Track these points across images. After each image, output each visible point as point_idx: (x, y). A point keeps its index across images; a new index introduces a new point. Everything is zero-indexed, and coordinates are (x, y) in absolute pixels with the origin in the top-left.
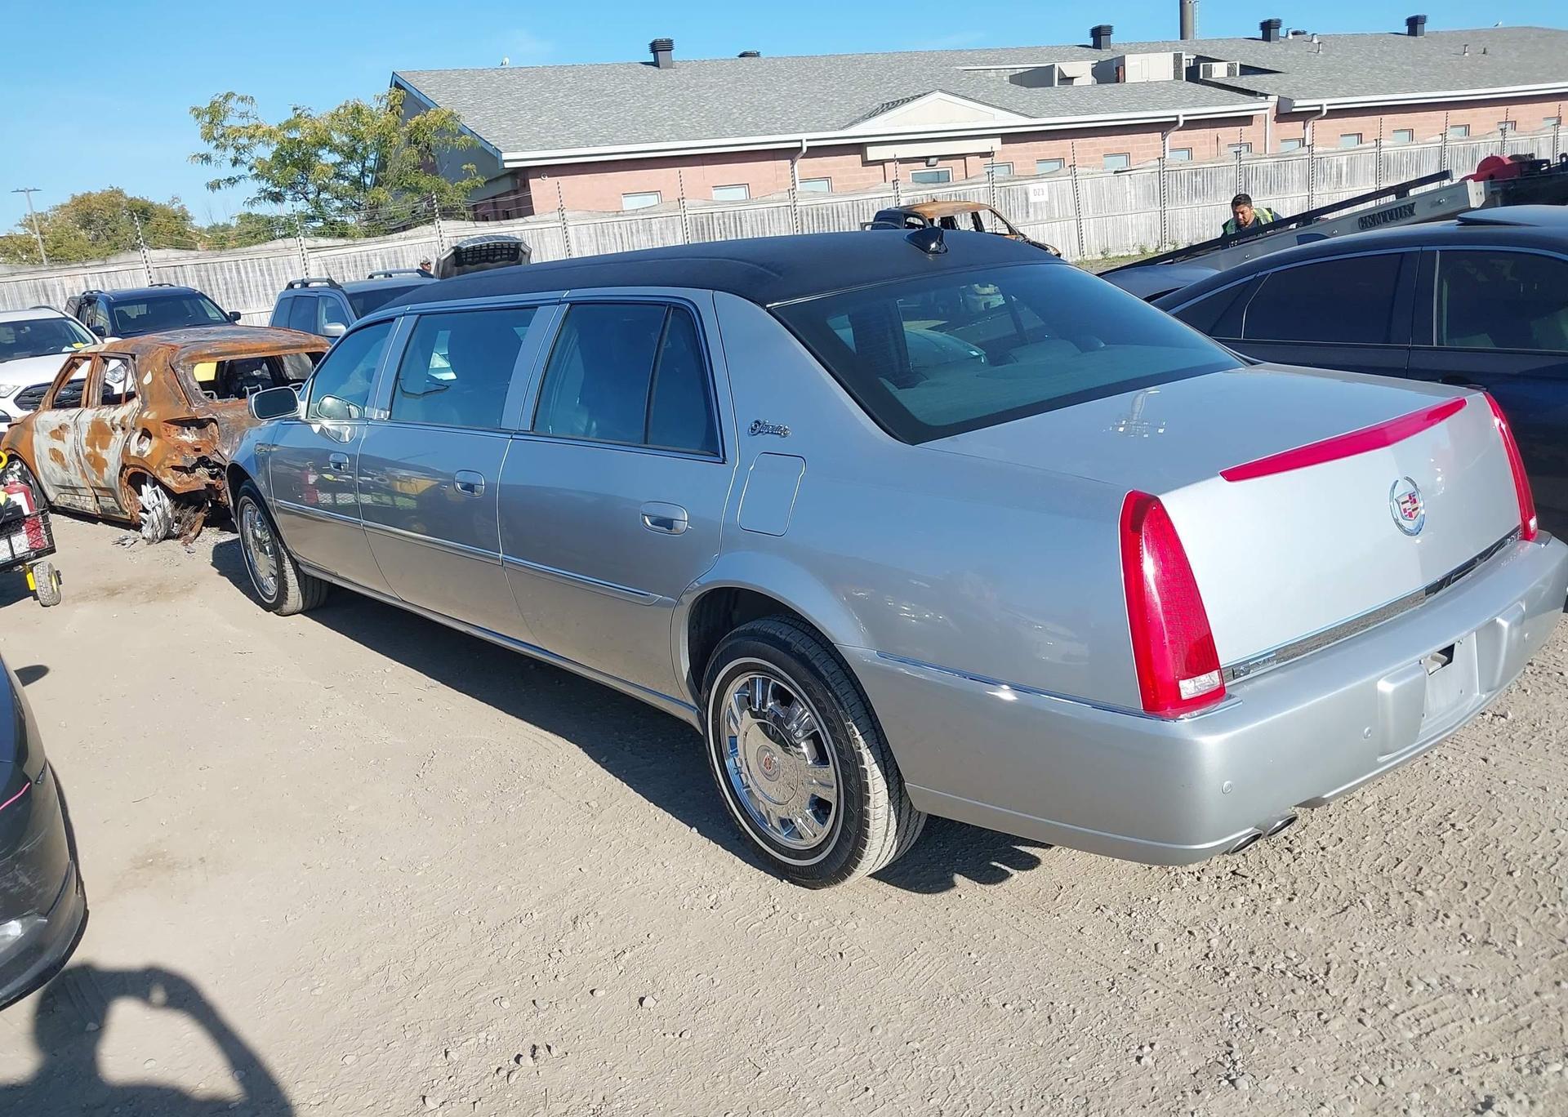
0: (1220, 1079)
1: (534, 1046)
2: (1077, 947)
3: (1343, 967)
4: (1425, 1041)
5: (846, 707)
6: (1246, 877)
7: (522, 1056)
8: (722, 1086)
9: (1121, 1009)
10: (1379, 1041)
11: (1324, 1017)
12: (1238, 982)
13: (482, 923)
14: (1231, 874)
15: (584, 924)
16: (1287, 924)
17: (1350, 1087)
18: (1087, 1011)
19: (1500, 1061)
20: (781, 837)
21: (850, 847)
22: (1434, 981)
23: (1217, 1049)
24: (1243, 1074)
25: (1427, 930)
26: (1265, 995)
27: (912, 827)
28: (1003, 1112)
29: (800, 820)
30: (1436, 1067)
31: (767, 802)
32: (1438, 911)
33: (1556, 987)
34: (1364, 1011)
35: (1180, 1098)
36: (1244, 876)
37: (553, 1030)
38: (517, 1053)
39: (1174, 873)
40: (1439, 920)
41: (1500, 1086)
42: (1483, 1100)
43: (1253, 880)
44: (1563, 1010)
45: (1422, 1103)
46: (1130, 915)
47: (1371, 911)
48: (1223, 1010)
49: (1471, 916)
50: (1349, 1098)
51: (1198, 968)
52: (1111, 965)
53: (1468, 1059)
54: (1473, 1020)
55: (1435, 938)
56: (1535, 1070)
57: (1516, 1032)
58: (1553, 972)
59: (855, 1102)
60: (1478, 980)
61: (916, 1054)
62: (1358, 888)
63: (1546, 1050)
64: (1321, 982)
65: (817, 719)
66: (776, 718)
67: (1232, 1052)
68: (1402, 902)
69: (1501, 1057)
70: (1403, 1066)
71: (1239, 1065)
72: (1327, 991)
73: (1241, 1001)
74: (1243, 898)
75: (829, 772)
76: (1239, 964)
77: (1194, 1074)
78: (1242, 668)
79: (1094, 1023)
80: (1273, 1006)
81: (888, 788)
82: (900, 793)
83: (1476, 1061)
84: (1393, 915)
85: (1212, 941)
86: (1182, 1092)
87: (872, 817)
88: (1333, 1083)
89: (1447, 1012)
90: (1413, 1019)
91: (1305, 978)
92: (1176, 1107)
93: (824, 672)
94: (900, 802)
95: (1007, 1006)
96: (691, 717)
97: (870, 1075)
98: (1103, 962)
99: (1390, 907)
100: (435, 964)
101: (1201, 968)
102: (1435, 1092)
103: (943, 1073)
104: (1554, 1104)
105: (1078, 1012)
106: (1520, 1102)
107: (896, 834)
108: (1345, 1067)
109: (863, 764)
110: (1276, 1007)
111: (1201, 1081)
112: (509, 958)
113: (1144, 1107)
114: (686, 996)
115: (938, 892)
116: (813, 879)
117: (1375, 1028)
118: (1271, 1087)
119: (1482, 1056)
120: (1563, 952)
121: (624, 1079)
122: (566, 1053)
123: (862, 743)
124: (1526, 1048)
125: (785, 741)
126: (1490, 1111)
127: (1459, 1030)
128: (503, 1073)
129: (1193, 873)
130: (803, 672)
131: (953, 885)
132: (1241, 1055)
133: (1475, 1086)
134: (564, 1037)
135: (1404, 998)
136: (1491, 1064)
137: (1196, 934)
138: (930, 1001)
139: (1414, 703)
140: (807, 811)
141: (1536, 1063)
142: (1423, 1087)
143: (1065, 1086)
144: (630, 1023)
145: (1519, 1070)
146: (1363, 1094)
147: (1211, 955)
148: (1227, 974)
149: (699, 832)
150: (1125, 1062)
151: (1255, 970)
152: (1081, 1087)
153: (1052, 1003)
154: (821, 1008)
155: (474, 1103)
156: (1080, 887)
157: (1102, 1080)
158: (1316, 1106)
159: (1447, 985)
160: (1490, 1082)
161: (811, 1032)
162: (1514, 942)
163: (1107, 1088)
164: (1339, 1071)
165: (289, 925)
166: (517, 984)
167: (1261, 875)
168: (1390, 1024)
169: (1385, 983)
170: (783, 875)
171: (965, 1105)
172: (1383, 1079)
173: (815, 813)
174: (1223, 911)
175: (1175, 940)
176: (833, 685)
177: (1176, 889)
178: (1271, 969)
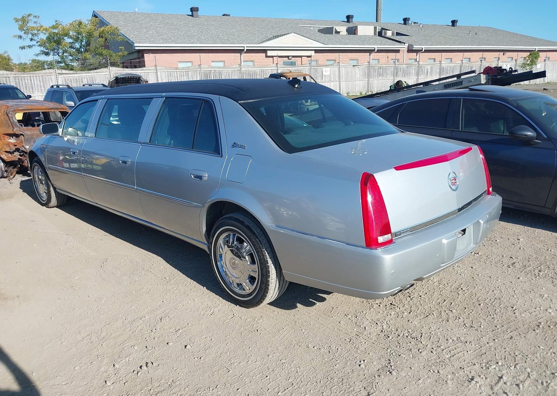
0: (387, 372)
1: (147, 362)
2: (338, 328)
3: (426, 335)
4: (452, 358)
5: (263, 244)
6: (395, 305)
7: (142, 366)
8: (216, 376)
9: (353, 348)
10: (438, 358)
11: (420, 351)
12: (392, 340)
13: (127, 319)
14: (390, 304)
15: (165, 320)
16: (408, 321)
17: (428, 374)
18: (342, 349)
19: (476, 365)
20: (237, 290)
21: (262, 293)
22: (455, 339)
23: (386, 362)
24: (394, 370)
25: (453, 323)
26: (401, 344)
27: (284, 286)
28: (314, 384)
29: (244, 284)
30: (456, 367)
31: (232, 277)
32: (457, 317)
33: (494, 341)
34: (433, 349)
35: (373, 378)
36: (394, 305)
37: (153, 357)
38: (141, 365)
39: (371, 304)
40: (457, 320)
41: (476, 373)
42: (471, 378)
43: (397, 307)
44: (496, 348)
45: (452, 379)
46: (356, 317)
47: (436, 317)
48: (387, 349)
49: (467, 318)
50: (428, 377)
51: (379, 335)
52: (350, 334)
53: (466, 364)
54: (467, 351)
55: (456, 325)
56: (487, 368)
57: (481, 355)
58: (493, 336)
59: (263, 381)
60: (469, 339)
61: (284, 364)
62: (432, 309)
63: (490, 361)
64: (419, 340)
65: (252, 248)
66: (237, 248)
67: (390, 363)
68: (445, 314)
69: (476, 363)
70: (445, 366)
71: (393, 367)
72: (421, 342)
73: (393, 346)
74: (394, 312)
75: (256, 267)
76: (393, 334)
77: (378, 370)
78: (398, 233)
79: (344, 353)
80: (404, 347)
81: (276, 272)
82: (280, 274)
83: (468, 365)
84: (443, 318)
85: (384, 326)
86: (374, 376)
87: (270, 283)
88: (423, 372)
89: (459, 349)
90: (448, 351)
91: (414, 338)
92: (372, 381)
93: (255, 232)
94: (280, 278)
95: (315, 348)
96: (205, 248)
97: (268, 372)
98: (347, 333)
99: (441, 316)
100: (109, 334)
101: (380, 335)
102: (456, 375)
103: (293, 371)
104: (493, 378)
105: (339, 350)
106: (482, 378)
107: (278, 289)
108: (427, 367)
109: (268, 264)
110: (405, 348)
111: (380, 372)
112: (137, 331)
113: (361, 381)
114: (202, 345)
115: (291, 309)
116: (248, 305)
117: (436, 354)
118: (403, 374)
119: (471, 363)
120: (496, 330)
121: (180, 374)
122: (159, 365)
123: (268, 257)
124: (484, 361)
125: (240, 256)
126: (473, 381)
127: (463, 355)
128: (135, 372)
129: (378, 304)
130: (248, 232)
131: (296, 307)
132: (393, 364)
133: (468, 373)
134: (158, 359)
135: (446, 345)
136: (473, 366)
137: (378, 324)
138: (288, 346)
139: (453, 247)
140: (247, 281)
141: (488, 365)
142: (452, 373)
143: (335, 375)
144: (182, 354)
145: (482, 368)
146: (433, 376)
147: (383, 331)
148: (389, 337)
149: (206, 288)
150: (355, 367)
151: (398, 336)
152: (340, 375)
153: (330, 347)
154: (250, 349)
155: (125, 383)
156: (339, 308)
157: (347, 373)
158: (417, 380)
159: (459, 340)
160: (473, 372)
161: (247, 357)
162: (481, 327)
163: (349, 375)
164: (425, 368)
165: (52, 320)
166: (140, 340)
167: (400, 305)
168: (441, 353)
169: (440, 340)
170: (237, 304)
171: (301, 381)
172: (439, 371)
173: (250, 281)
174: (387, 316)
175: (371, 326)
176: (259, 236)
177: (372, 309)
178: (403, 335)
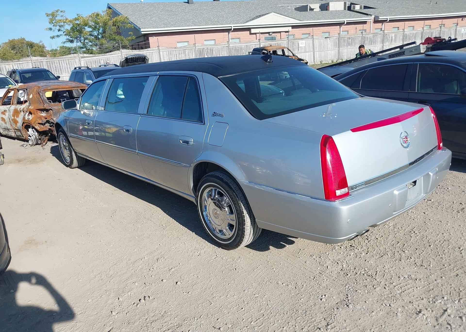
0: (344, 305)
1: (145, 296)
2: (304, 267)
3: (381, 273)
4: (403, 294)
5: (239, 197)
6: (354, 247)
7: (141, 299)
8: (200, 308)
9: (316, 285)
10: (390, 294)
11: (374, 287)
12: (351, 277)
13: (130, 260)
14: (350, 246)
15: (160, 261)
16: (365, 260)
17: (381, 307)
18: (307, 285)
19: (424, 300)
20: (219, 235)
21: (239, 238)
22: (406, 277)
23: (344, 296)
24: (351, 303)
25: (405, 262)
26: (358, 281)
27: (257, 232)
28: (282, 315)
29: (225, 230)
30: (406, 301)
31: (215, 225)
32: (408, 257)
33: (441, 278)
34: (386, 285)
35: (332, 310)
36: (353, 247)
37: (150, 292)
38: (140, 298)
39: (333, 246)
40: (409, 259)
41: (424, 306)
42: (419, 311)
43: (356, 248)
44: (443, 285)
45: (401, 311)
46: (320, 258)
47: (390, 257)
48: (346, 285)
49: (418, 258)
50: (381, 310)
51: (339, 273)
52: (314, 272)
53: (415, 299)
54: (417, 288)
55: (407, 264)
56: (434, 302)
57: (429, 291)
58: (440, 274)
59: (239, 312)
60: (418, 276)
61: (257, 298)
62: (386, 250)
63: (437, 296)
64: (374, 277)
65: (230, 201)
66: (218, 201)
67: (348, 297)
68: (399, 254)
69: (424, 298)
70: (396, 301)
71: (350, 301)
72: (376, 280)
73: (351, 282)
74: (353, 253)
75: (234, 216)
76: (351, 272)
77: (337, 304)
78: (354, 187)
79: (309, 289)
80: (360, 284)
81: (251, 221)
82: (254, 222)
83: (417, 300)
84: (396, 258)
85: (343, 265)
86: (333, 309)
87: (246, 229)
88: (376, 306)
89: (409, 285)
90: (400, 287)
91: (370, 276)
92: (331, 313)
93: (233, 187)
94: (254, 225)
95: (283, 284)
96: (193, 200)
97: (243, 304)
98: (312, 271)
99: (395, 256)
100: (115, 272)
101: (340, 273)
102: (405, 308)
103: (265, 303)
104: (438, 311)
105: (304, 286)
106: (429, 311)
107: (253, 234)
108: (380, 301)
109: (244, 214)
110: (361, 284)
111: (339, 306)
112: (137, 270)
113: (322, 313)
114: (190, 281)
115: (265, 251)
116: (228, 247)
117: (389, 290)
118: (358, 307)
119: (419, 298)
120: (444, 268)
121: (171, 306)
122: (154, 298)
123: (243, 208)
124: (432, 296)
125: (221, 207)
126: (420, 314)
127: (413, 290)
128: (135, 304)
129: (339, 246)
130: (227, 187)
131: (269, 249)
132: (350, 298)
133: (417, 307)
134: (154, 294)
135: (398, 281)
136: (422, 300)
137: (339, 263)
138: (261, 282)
139: (404, 197)
140: (227, 228)
141: (434, 300)
142: (402, 307)
143: (300, 307)
144: (173, 289)
145: (429, 302)
146: (385, 309)
147: (343, 269)
148: (348, 275)
149: (195, 234)
150: (317, 300)
151: (356, 274)
152: (304, 307)
153: (297, 283)
154: (229, 285)
155: (127, 313)
156: (306, 249)
157: (310, 306)
158: (371, 312)
159: (410, 278)
160: (421, 305)
161: (226, 292)
162: (430, 266)
163: (312, 308)
164: (378, 302)
165: (72, 261)
166: (140, 278)
167: (359, 246)
168: (393, 289)
169: (392, 277)
170: (220, 246)
171: (270, 313)
172: (391, 305)
173: (229, 228)
174: (347, 257)
175: (333, 265)
176: (235, 191)
177: (334, 250)
178: (360, 273)
